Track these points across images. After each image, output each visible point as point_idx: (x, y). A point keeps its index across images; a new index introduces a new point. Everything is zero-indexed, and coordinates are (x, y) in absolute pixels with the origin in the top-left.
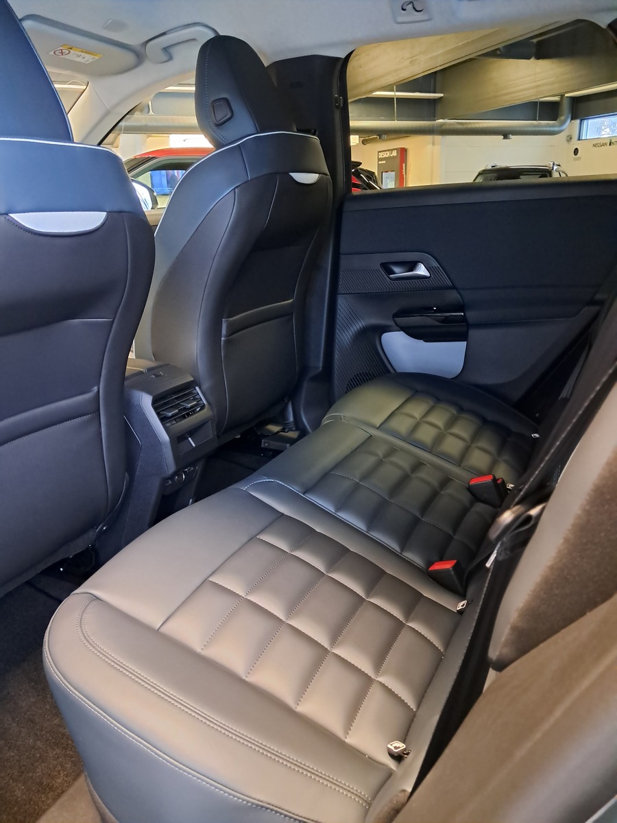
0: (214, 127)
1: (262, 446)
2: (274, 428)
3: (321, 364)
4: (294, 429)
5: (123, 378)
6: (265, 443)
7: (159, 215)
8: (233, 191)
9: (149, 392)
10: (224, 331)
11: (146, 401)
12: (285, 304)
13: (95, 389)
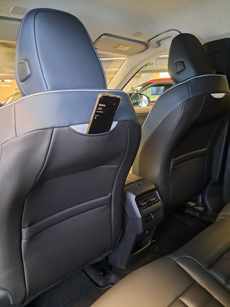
0: (176, 74)
1: (186, 212)
2: (192, 204)
3: (217, 178)
4: (201, 206)
5: (124, 185)
6: (187, 211)
7: (150, 108)
8: (182, 103)
9: (134, 194)
10: (172, 165)
11: (133, 198)
12: (202, 151)
13: (110, 194)
